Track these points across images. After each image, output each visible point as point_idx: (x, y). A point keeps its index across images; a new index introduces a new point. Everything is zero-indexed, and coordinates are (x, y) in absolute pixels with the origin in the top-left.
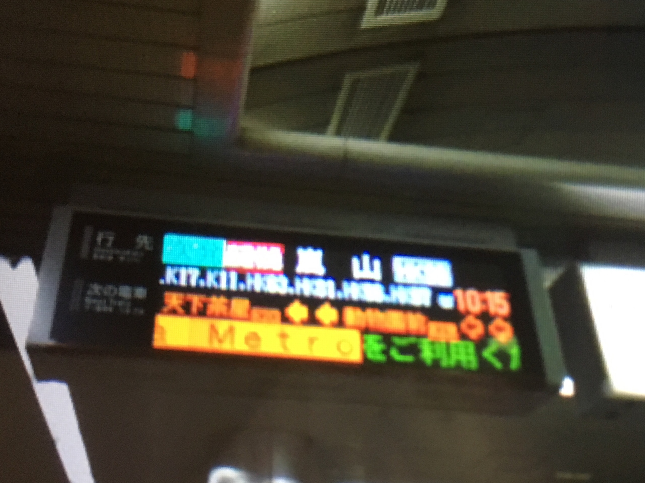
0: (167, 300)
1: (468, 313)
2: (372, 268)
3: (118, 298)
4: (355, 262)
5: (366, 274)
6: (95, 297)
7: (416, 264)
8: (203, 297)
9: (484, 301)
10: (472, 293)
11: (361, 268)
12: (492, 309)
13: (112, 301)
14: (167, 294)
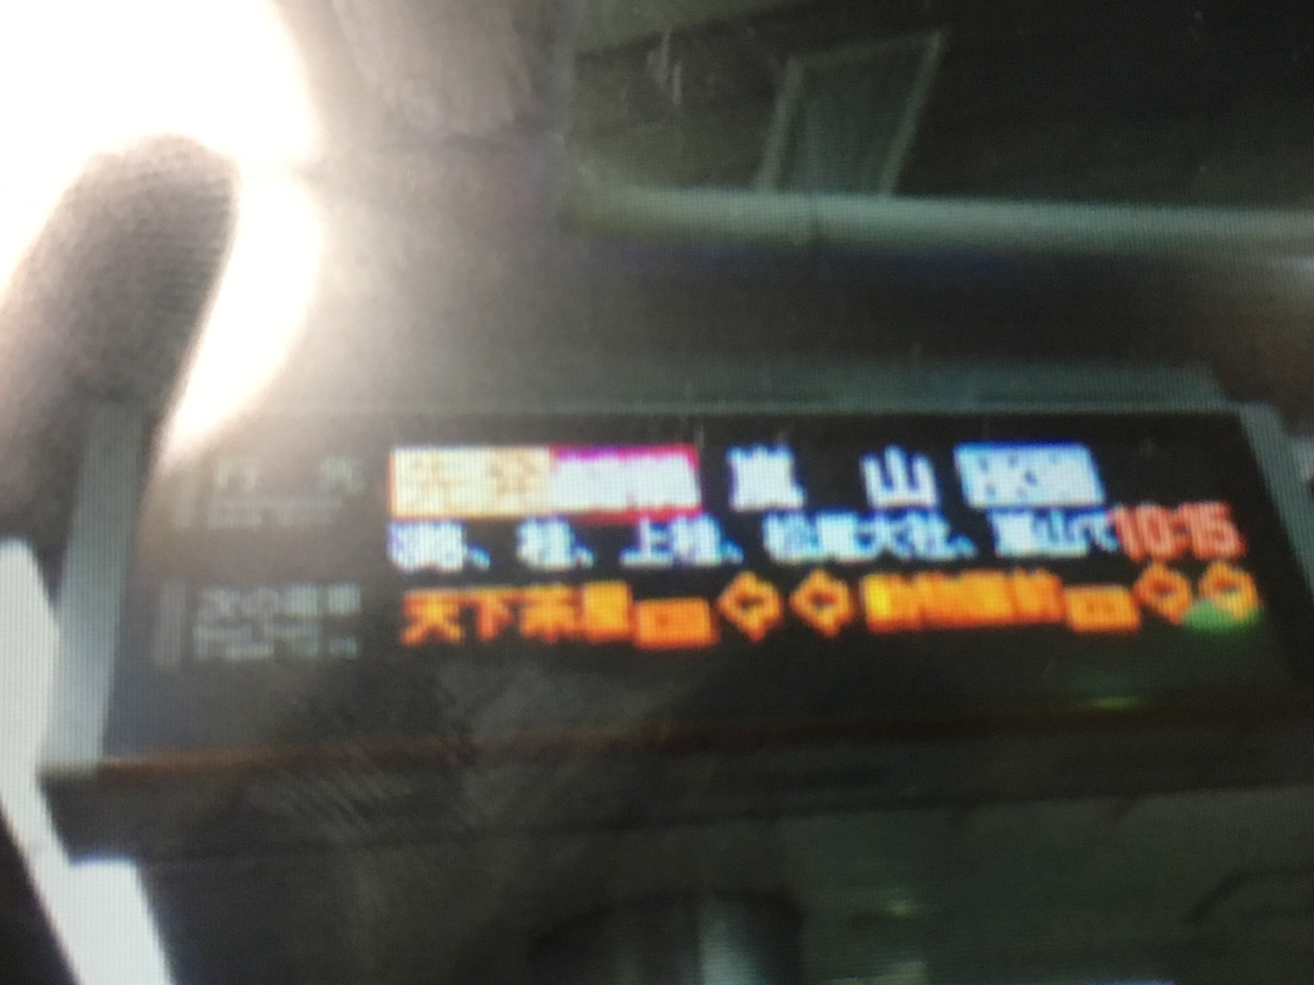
0: (417, 610)
1: (1147, 559)
2: (912, 480)
3: (283, 619)
4: (871, 471)
5: (901, 494)
6: (223, 623)
7: (1013, 462)
8: (508, 592)
9: (1180, 529)
10: (1147, 512)
11: (888, 481)
12: (1201, 545)
13: (269, 630)
14: (415, 595)
